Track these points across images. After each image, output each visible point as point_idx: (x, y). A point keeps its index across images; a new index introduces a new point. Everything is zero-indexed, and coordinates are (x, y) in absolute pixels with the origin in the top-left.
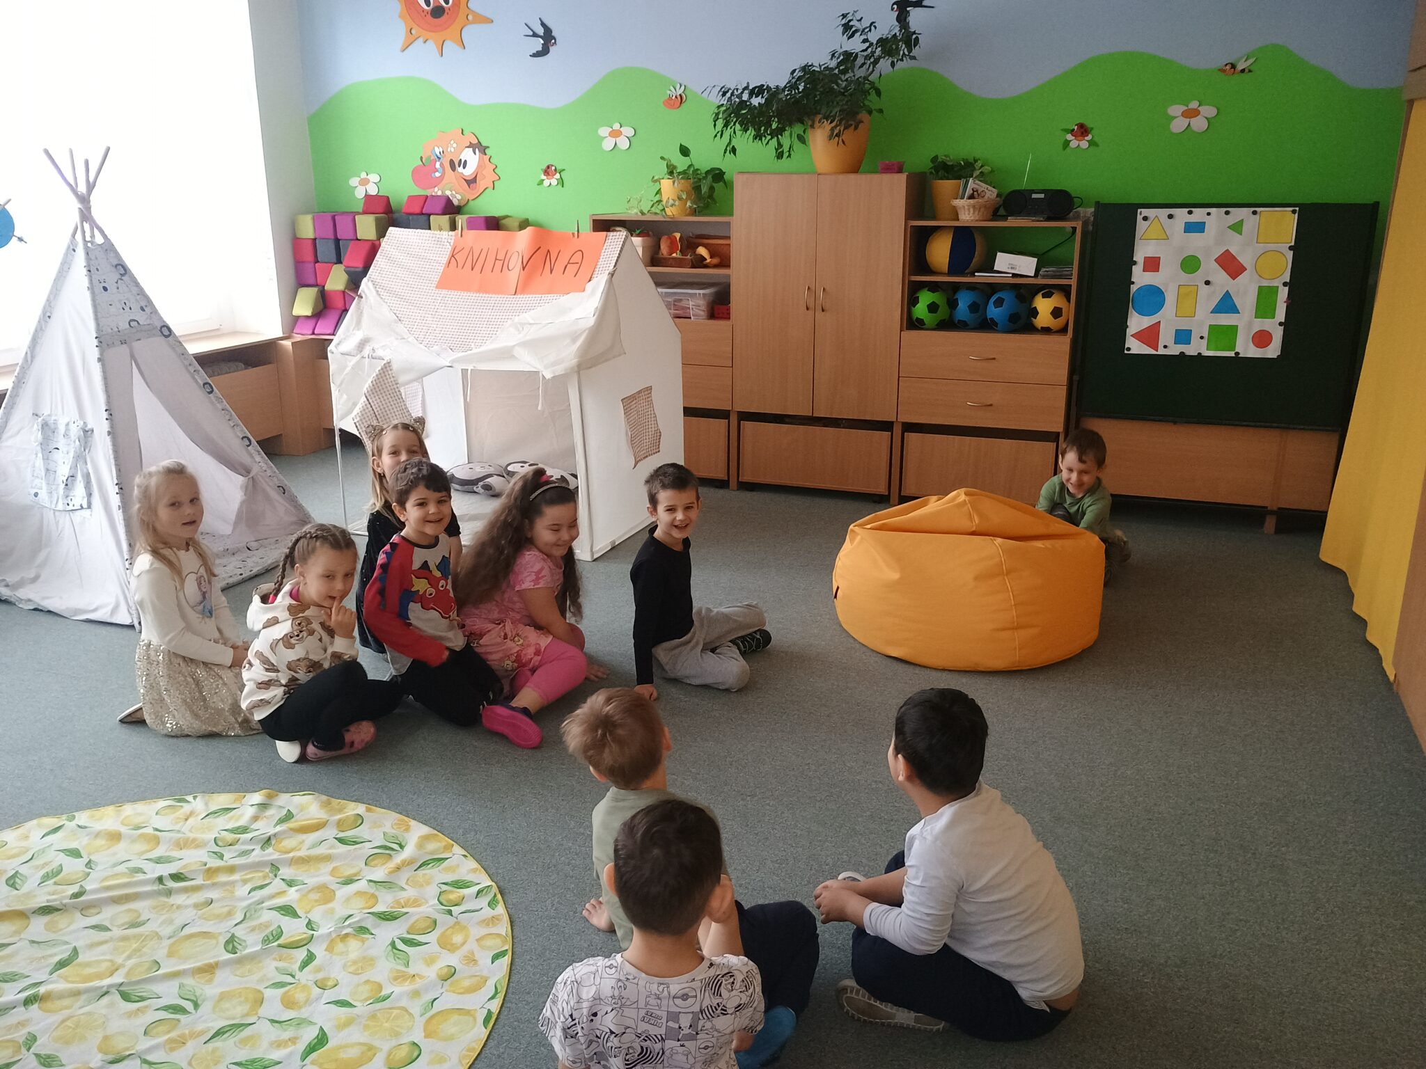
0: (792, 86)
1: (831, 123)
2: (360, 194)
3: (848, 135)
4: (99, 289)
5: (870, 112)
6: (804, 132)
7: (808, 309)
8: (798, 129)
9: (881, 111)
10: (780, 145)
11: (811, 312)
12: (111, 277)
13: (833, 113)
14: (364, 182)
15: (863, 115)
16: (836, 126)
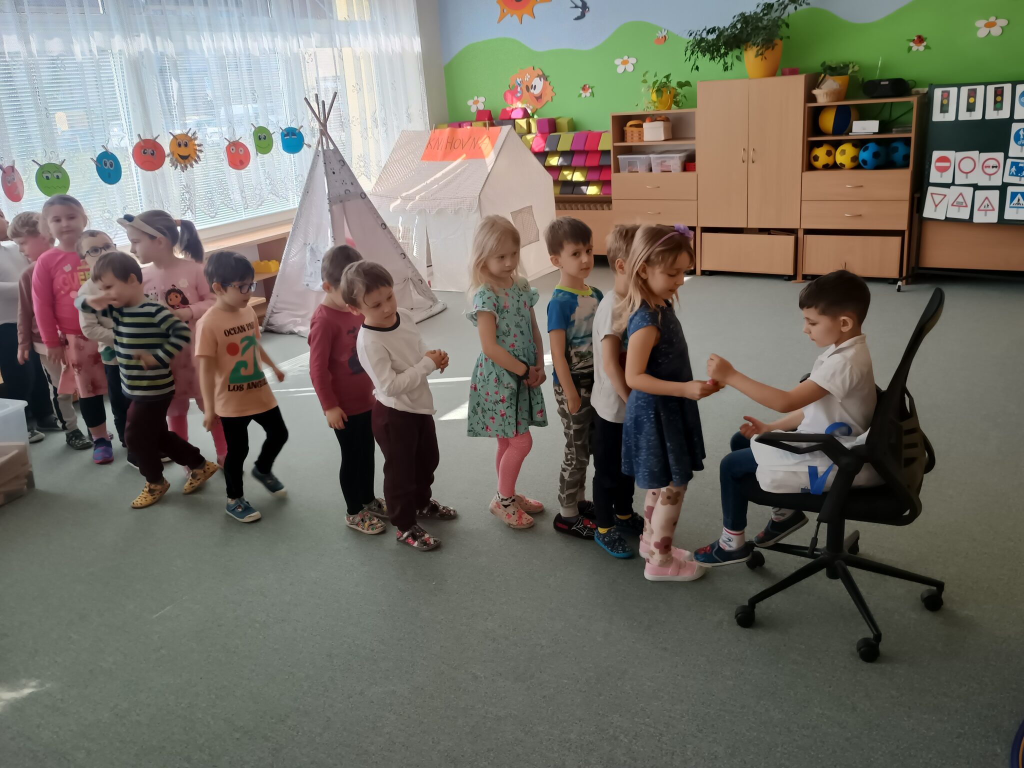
0: (734, 26)
1: (757, 47)
2: (474, 109)
3: (768, 54)
4: (330, 173)
5: (781, 39)
6: (741, 53)
7: (743, 162)
8: (736, 52)
9: (788, 37)
10: (725, 63)
11: (746, 163)
12: (337, 167)
13: (758, 41)
14: (476, 102)
15: (777, 41)
16: (760, 49)
